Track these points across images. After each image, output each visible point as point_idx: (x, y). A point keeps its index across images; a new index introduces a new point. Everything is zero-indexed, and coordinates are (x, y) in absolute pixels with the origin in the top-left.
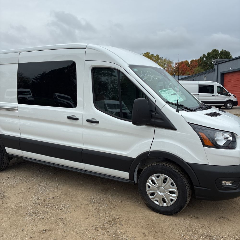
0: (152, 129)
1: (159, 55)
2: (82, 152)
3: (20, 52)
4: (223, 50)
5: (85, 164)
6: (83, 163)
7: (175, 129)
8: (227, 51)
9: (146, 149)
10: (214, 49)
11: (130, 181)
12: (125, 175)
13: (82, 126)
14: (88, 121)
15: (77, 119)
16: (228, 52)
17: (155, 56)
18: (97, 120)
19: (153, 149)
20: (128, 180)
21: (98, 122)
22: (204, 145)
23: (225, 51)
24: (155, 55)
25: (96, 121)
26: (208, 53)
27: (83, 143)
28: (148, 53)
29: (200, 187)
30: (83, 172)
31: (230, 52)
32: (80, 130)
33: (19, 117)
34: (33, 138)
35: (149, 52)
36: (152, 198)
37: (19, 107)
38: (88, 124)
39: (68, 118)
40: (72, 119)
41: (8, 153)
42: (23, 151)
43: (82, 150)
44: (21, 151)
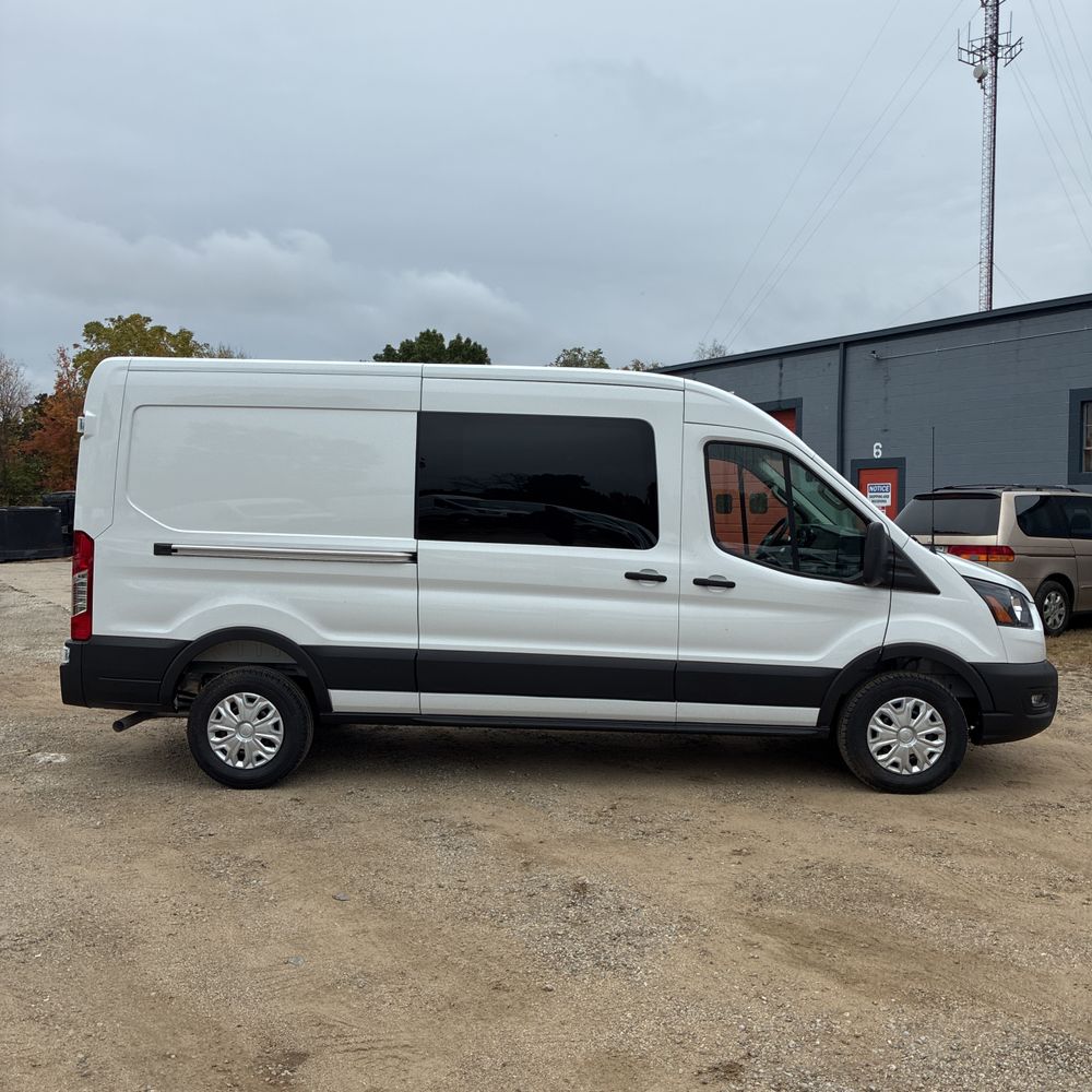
0: (885, 594)
1: (191, 334)
2: (677, 671)
3: (423, 378)
4: (459, 338)
5: (679, 704)
6: (674, 701)
7: (935, 591)
8: (475, 344)
9: (873, 642)
10: (428, 331)
11: (820, 729)
12: (807, 716)
13: (679, 599)
14: (697, 582)
15: (662, 579)
16: (480, 347)
17: (175, 337)
18: (729, 579)
19: (890, 640)
20: (814, 729)
21: (731, 585)
22: (999, 623)
23: (468, 341)
24: (173, 330)
25: (726, 581)
26: (402, 345)
27: (678, 645)
28: (138, 316)
29: (995, 712)
30: (673, 729)
31: (486, 350)
32: (670, 609)
33: (418, 584)
35: (143, 315)
36: (883, 761)
37: (422, 550)
38: (698, 590)
39: (629, 576)
40: (643, 579)
41: (335, 710)
42: (422, 694)
43: (676, 663)
44: (415, 695)
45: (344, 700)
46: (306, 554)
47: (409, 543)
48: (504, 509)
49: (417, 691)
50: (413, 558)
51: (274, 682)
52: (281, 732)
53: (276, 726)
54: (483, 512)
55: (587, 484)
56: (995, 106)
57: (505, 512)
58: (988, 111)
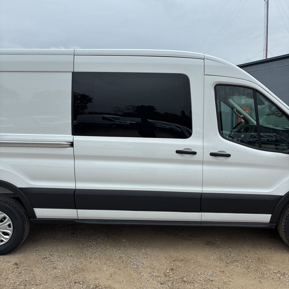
2: (202, 197)
3: (74, 55)
5: (203, 213)
6: (200, 212)
11: (271, 224)
12: (265, 218)
13: (203, 163)
14: (212, 154)
15: (195, 153)
18: (228, 153)
20: (268, 224)
21: (229, 156)
25: (226, 154)
27: (202, 185)
30: (200, 225)
32: (198, 168)
33: (74, 157)
34: (111, 187)
37: (76, 140)
38: (213, 158)
39: (178, 152)
40: (185, 153)
41: (37, 217)
42: (78, 210)
43: (201, 194)
44: (74, 211)
45: (41, 213)
46: (19, 143)
47: (70, 137)
48: (128, 121)
49: (75, 209)
50: (72, 145)
51: (7, 205)
52: (12, 229)
53: (9, 226)
54: (121, 122)
55: (156, 110)
56: (268, 5)
57: (129, 122)
58: (266, 7)
